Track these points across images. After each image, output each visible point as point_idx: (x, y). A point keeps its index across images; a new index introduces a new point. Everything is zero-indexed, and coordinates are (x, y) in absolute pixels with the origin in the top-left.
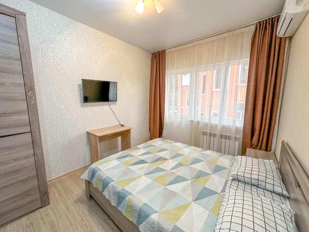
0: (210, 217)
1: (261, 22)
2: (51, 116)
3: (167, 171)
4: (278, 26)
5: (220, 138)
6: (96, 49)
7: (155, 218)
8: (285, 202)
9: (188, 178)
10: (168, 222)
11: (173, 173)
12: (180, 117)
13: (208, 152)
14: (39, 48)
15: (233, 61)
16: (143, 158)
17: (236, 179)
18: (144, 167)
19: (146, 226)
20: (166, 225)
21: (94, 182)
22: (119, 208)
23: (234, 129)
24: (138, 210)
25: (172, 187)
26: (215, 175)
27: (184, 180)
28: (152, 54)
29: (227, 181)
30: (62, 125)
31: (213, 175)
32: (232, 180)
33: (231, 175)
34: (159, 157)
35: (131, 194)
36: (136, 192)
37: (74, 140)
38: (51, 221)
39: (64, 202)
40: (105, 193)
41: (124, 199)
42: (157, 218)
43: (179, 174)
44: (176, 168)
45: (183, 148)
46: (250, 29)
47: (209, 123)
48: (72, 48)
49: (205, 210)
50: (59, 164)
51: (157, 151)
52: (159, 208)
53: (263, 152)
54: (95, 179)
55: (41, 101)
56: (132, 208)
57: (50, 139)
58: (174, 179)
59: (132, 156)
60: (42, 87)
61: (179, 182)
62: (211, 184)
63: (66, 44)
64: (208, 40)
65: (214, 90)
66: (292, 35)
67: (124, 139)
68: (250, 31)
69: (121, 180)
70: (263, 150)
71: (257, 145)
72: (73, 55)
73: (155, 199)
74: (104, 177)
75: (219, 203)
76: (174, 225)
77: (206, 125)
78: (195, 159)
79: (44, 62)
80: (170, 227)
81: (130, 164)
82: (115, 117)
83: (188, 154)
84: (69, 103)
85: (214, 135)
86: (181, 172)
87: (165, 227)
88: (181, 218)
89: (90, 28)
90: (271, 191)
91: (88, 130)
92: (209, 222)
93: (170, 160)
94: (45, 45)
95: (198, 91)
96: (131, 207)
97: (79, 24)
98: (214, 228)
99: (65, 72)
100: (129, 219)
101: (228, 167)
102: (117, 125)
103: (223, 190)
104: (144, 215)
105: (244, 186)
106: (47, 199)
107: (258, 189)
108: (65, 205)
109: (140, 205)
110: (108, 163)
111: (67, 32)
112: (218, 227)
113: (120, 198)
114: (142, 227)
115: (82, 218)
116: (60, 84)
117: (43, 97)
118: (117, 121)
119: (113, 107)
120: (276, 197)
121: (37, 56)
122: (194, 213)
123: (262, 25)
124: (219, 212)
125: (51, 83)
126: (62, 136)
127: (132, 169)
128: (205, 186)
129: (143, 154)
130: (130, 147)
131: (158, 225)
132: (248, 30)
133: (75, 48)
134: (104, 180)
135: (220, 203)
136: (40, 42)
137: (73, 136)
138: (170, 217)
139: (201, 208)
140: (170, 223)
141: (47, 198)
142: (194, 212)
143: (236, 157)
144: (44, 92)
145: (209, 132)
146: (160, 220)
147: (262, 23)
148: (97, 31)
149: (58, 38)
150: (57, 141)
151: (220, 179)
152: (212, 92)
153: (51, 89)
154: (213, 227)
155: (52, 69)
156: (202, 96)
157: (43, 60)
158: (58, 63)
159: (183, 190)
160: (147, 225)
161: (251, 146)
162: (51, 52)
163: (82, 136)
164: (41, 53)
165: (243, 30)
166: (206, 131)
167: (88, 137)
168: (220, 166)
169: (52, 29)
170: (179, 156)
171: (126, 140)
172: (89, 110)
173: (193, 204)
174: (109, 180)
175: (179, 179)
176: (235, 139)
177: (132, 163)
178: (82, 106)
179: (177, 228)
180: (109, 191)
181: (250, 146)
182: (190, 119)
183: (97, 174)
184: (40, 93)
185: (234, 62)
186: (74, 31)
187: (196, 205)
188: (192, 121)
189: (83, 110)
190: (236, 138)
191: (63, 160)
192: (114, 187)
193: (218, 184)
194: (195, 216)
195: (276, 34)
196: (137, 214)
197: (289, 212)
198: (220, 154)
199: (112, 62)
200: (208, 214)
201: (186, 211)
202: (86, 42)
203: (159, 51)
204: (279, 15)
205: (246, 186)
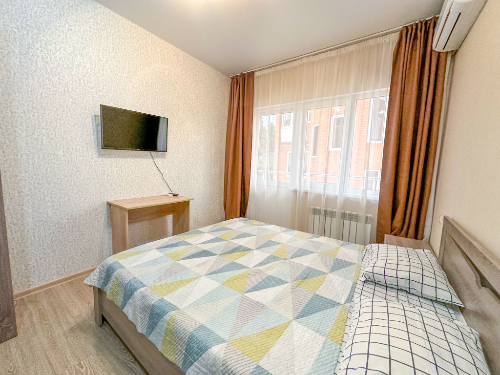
0: (326, 348)
1: (409, 27)
2: (35, 168)
3: (248, 268)
4: (435, 33)
5: (342, 219)
6: (131, 56)
7: (218, 354)
8: (456, 317)
9: (285, 280)
10: (243, 361)
11: (260, 271)
12: (276, 185)
13: (323, 240)
14: (15, 38)
15: (363, 92)
16: (207, 247)
17: (370, 281)
18: (206, 262)
19: (201, 370)
20: (239, 365)
21: (108, 290)
22: (152, 338)
23: (365, 202)
24: (187, 338)
25: (256, 296)
26: (335, 275)
27: (280, 282)
28: (232, 79)
29: (355, 284)
30: (57, 187)
31: (330, 275)
32: (364, 282)
33: (361, 275)
34: (237, 246)
35: (175, 308)
36: (186, 305)
37: (80, 216)
38: (12, 369)
39: (48, 332)
40: (128, 311)
41: (162, 318)
42: (223, 352)
43: (270, 273)
44: (265, 264)
45: (279, 233)
46: (391, 39)
47: (324, 195)
48: (85, 48)
49: (318, 335)
50: (47, 261)
51: (234, 237)
52: (229, 334)
53: (411, 241)
54: (110, 285)
55: (15, 138)
56: (176, 335)
57: (30, 211)
58: (261, 282)
59: (187, 244)
60: (17, 112)
61: (270, 287)
62: (327, 288)
63: (71, 38)
64: (323, 56)
65: (331, 149)
66: (456, 49)
67: (179, 218)
68: (391, 43)
69: (160, 283)
70: (411, 238)
71: (400, 229)
72: (85, 61)
73: (223, 316)
74: (128, 278)
75: (343, 320)
76: (255, 366)
77: (318, 197)
78: (300, 249)
79: (25, 65)
80: (248, 369)
81: (182, 257)
82: (162, 180)
83: (287, 242)
84: (74, 147)
85: (333, 214)
86: (274, 270)
87: (238, 370)
88: (269, 352)
89: (121, 18)
90: (431, 300)
91: (110, 200)
92: (325, 356)
93: (256, 252)
94: (28, 34)
95: (306, 152)
96: (173, 334)
97: (100, 7)
98: (335, 369)
99: (68, 90)
100: (168, 358)
101: (356, 262)
102: (165, 194)
103: (350, 299)
104: (197, 348)
105: (384, 291)
106: (10, 326)
107: (410, 296)
108: (48, 337)
109: (191, 329)
110: (141, 255)
111: (74, 17)
112: (343, 365)
113: (154, 317)
114: (192, 373)
115: (79, 360)
116: (57, 110)
117: (20, 131)
118: (166, 187)
119: (159, 161)
120: (441, 309)
121: (9, 52)
122: (297, 341)
123: (409, 33)
124: (343, 337)
125: (39, 107)
126: (56, 207)
127: (183, 266)
128: (317, 293)
129: (208, 242)
130: (187, 230)
131: (224, 367)
132: (387, 40)
133: (91, 49)
134: (127, 284)
135: (344, 322)
136: (17, 26)
137: (80, 209)
138: (249, 349)
139: (310, 331)
140: (249, 362)
141: (12, 322)
142: (295, 338)
143: (368, 246)
144: (23, 120)
145: (323, 208)
146: (228, 357)
147: (410, 29)
148: (134, 25)
149: (56, 25)
150: (45, 216)
151: (343, 281)
152: (329, 152)
153: (38, 117)
154: (333, 367)
155: (41, 80)
156: (313, 159)
157: (23, 60)
158: (54, 70)
159: (277, 300)
160: (202, 368)
161: (392, 231)
162: (40, 49)
163: (97, 209)
164: (18, 47)
165: (379, 40)
166: (319, 208)
167: (109, 211)
168: (342, 261)
169: (45, 7)
170: (272, 245)
171: (181, 219)
172: (114, 164)
173: (295, 324)
174: (136, 285)
175: (271, 282)
176: (366, 220)
177: (186, 255)
178: (100, 155)
179: (260, 371)
180: (134, 306)
181: (390, 232)
182: (292, 188)
183: (115, 274)
184: (13, 123)
185: (365, 94)
186: (89, 19)
187: (300, 325)
188: (295, 192)
189: (101, 163)
190: (367, 218)
191: (57, 253)
192: (143, 297)
193: (339, 288)
194: (299, 346)
195: (432, 46)
196: (185, 347)
197: (471, 332)
198: (342, 242)
199: (161, 83)
200: (323, 342)
201: (281, 337)
202: (112, 40)
203: (244, 74)
204: (437, 16)
205: (388, 293)
